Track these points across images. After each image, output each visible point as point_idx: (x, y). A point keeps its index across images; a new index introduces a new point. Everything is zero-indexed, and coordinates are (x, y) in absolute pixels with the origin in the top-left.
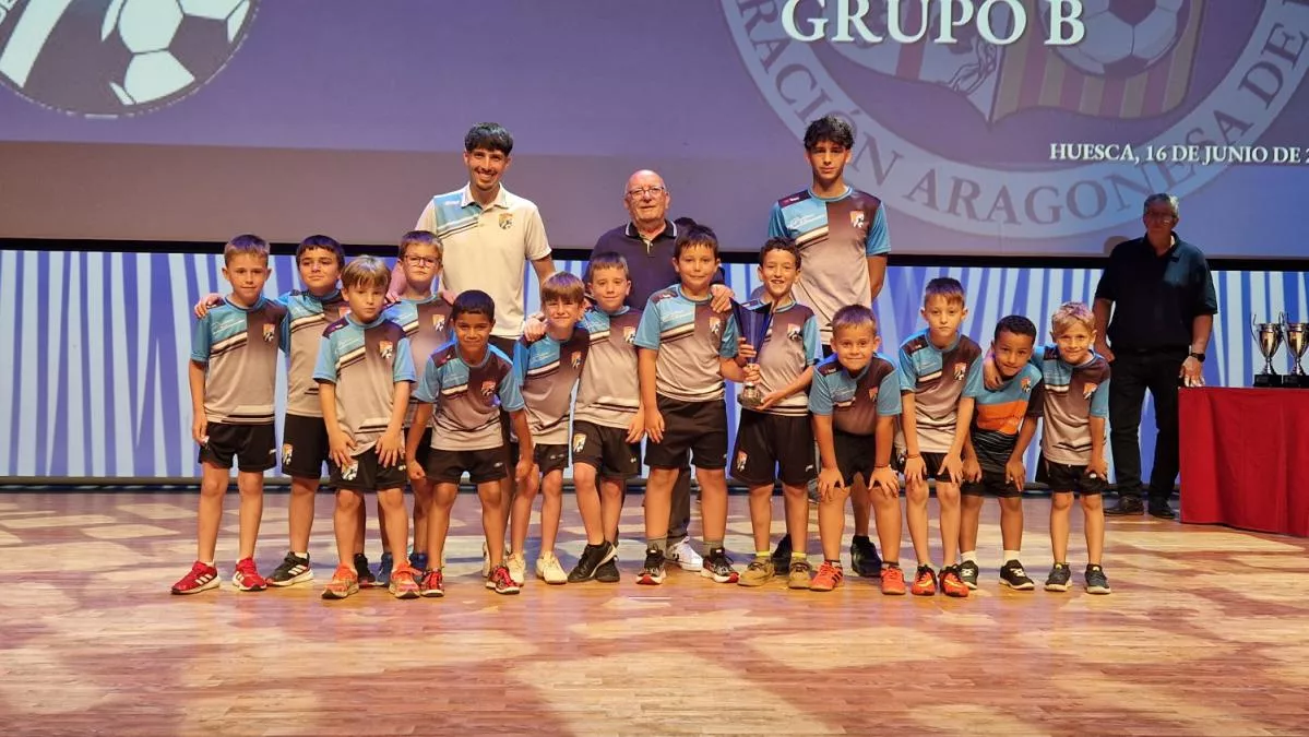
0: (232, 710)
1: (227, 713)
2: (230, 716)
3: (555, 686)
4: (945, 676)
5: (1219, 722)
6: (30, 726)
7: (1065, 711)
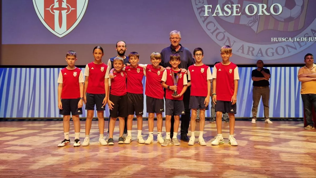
0: (80, 169)
1: (79, 170)
2: (80, 170)
3: (152, 164)
4: (243, 163)
5: (308, 174)
6: (37, 172)
7: (271, 171)
